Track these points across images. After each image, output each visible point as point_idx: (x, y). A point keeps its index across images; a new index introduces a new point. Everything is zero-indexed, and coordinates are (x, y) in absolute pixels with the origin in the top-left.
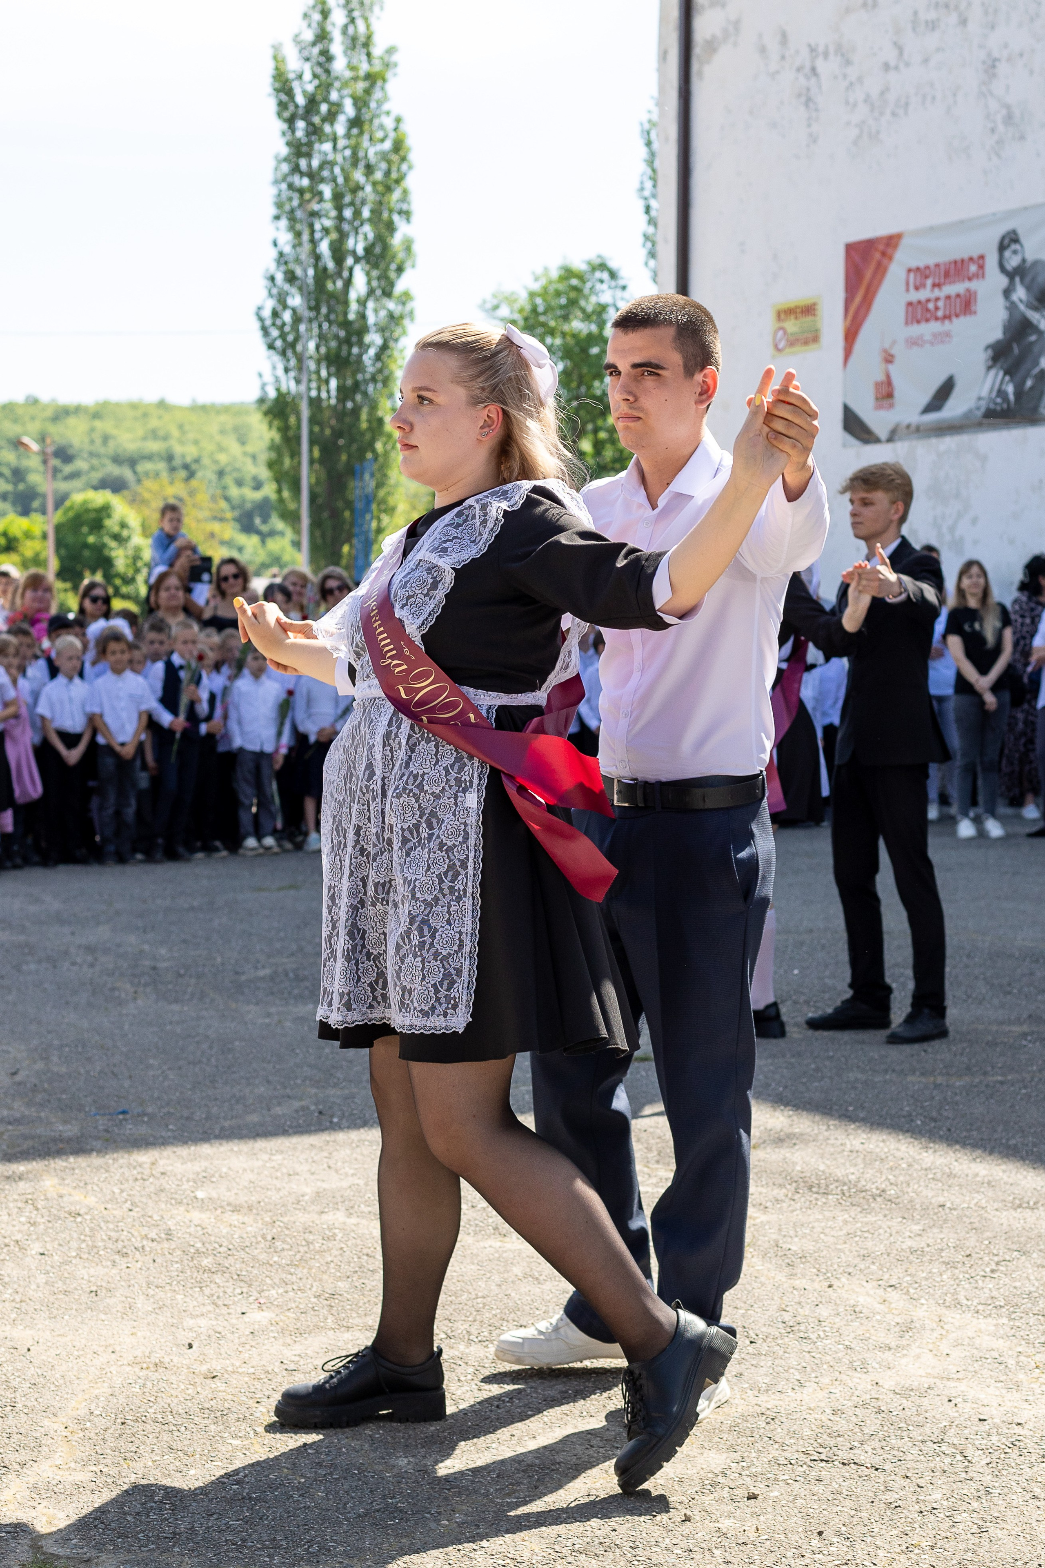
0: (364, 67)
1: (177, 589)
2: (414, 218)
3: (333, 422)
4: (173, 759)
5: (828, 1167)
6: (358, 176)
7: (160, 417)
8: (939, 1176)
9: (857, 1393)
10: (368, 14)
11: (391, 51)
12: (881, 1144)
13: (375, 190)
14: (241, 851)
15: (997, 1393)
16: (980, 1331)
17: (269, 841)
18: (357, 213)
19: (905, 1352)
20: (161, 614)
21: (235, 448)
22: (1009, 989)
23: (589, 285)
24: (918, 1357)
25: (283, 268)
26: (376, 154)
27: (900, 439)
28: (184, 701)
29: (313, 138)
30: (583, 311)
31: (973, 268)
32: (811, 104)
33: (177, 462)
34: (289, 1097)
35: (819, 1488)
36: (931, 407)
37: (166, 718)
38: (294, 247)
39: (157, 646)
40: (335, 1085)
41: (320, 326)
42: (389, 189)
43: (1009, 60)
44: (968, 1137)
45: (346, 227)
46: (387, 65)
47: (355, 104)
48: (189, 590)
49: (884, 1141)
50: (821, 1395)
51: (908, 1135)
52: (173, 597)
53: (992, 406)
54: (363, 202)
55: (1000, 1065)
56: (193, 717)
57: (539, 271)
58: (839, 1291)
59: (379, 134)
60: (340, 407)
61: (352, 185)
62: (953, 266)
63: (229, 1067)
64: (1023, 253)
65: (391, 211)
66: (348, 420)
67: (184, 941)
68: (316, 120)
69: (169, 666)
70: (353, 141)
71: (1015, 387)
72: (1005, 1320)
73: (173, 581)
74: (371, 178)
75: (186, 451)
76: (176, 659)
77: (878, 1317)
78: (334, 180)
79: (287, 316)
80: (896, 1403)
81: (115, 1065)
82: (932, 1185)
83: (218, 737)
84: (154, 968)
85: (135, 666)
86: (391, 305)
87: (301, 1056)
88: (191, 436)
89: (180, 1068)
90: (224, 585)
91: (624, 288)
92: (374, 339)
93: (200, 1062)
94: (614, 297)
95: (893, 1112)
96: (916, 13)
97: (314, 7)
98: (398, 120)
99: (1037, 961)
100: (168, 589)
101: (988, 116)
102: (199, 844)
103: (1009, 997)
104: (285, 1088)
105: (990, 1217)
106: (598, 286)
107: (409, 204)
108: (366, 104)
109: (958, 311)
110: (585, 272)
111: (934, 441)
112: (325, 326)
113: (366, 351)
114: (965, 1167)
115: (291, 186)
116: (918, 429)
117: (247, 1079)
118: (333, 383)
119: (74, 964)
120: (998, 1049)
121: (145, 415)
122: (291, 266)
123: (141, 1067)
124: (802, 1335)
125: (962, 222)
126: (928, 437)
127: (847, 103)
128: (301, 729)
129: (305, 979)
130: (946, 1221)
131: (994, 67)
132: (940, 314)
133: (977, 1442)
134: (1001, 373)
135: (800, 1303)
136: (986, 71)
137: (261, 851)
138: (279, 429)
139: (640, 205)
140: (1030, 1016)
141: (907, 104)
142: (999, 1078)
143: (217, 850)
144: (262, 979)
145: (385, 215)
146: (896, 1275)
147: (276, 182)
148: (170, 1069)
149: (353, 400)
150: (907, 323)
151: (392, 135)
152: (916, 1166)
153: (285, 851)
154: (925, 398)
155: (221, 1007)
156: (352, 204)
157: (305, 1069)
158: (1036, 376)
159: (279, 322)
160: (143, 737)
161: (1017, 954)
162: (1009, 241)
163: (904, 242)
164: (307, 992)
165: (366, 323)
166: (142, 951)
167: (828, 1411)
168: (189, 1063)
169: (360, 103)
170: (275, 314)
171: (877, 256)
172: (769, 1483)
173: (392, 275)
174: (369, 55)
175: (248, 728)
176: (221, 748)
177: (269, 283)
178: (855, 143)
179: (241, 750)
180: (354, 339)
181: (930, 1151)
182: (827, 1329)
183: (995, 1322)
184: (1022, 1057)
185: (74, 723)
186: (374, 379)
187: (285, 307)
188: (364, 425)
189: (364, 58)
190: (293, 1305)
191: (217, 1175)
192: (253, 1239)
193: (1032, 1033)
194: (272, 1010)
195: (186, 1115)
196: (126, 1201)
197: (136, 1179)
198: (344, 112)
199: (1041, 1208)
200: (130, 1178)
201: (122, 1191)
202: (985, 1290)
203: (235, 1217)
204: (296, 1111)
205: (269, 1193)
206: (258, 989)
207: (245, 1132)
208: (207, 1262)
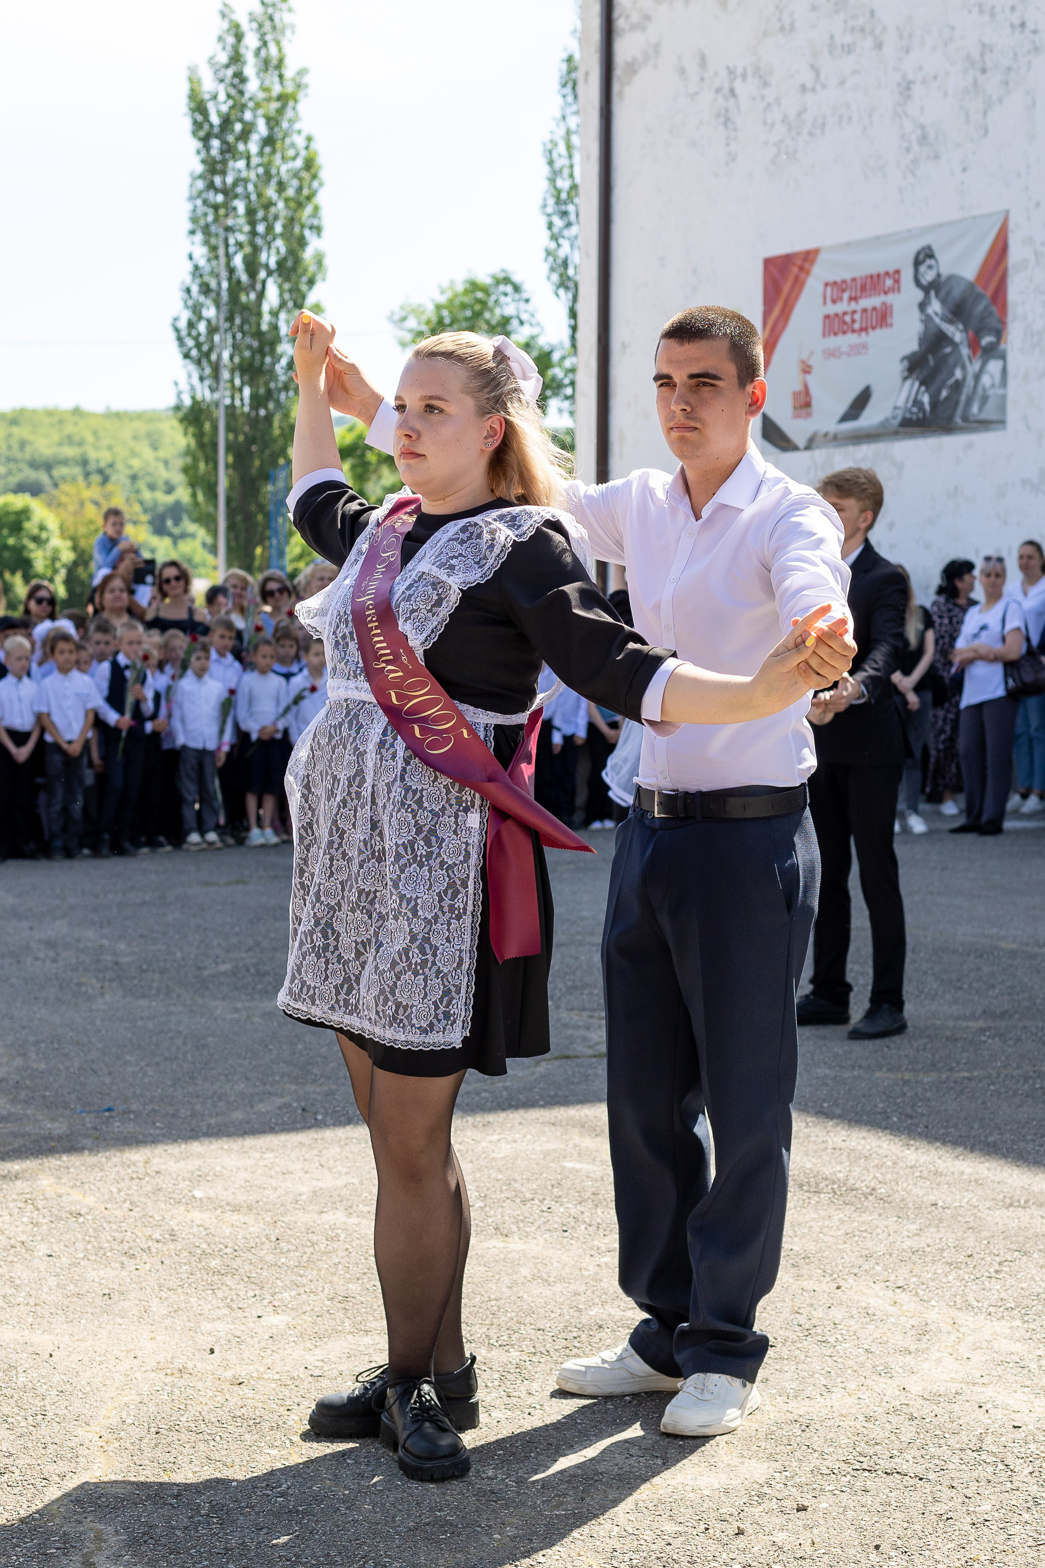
0: (277, 89)
1: (121, 590)
2: (324, 233)
3: (247, 429)
4: (119, 756)
5: (815, 1164)
6: (271, 192)
7: (76, 424)
8: (925, 1173)
9: (886, 1399)
10: (280, 37)
11: (302, 72)
12: (863, 1142)
13: (287, 206)
14: (185, 846)
15: (1026, 1398)
16: (996, 1333)
17: (212, 836)
18: (270, 228)
19: (925, 1356)
20: (105, 615)
21: (148, 453)
22: (959, 984)
23: (493, 298)
24: (939, 1361)
25: (198, 281)
26: (288, 171)
27: (818, 447)
28: (130, 700)
29: (228, 156)
30: (488, 322)
31: (889, 282)
32: (729, 125)
33: (92, 467)
34: (270, 1093)
35: (867, 1499)
37: (112, 717)
38: (209, 260)
39: (102, 646)
40: (314, 1081)
41: (234, 337)
42: (300, 205)
43: (923, 82)
44: (947, 1134)
45: (259, 241)
46: (299, 86)
47: (268, 123)
48: (132, 592)
49: (864, 1138)
50: (851, 1400)
51: (888, 1131)
52: (118, 599)
53: (908, 415)
54: (276, 217)
55: (964, 1061)
56: (138, 715)
57: (445, 284)
58: (848, 1292)
59: (291, 153)
60: (253, 414)
61: (264, 200)
62: (869, 280)
63: (205, 1064)
64: (938, 267)
65: (303, 226)
66: (261, 426)
67: (142, 936)
68: (231, 139)
69: (115, 666)
70: (266, 159)
71: (931, 397)
72: (1018, 1323)
73: (117, 583)
74: (283, 195)
75: (100, 456)
76: (122, 659)
77: (892, 1320)
78: (248, 196)
79: (202, 327)
80: (927, 1409)
81: (93, 1062)
82: (921, 1183)
83: (163, 735)
84: (116, 963)
85: (81, 666)
87: (275, 1052)
88: (105, 442)
89: (157, 1064)
90: (166, 587)
91: (527, 301)
92: (286, 349)
93: (176, 1058)
94: (518, 310)
95: (868, 1109)
96: (832, 37)
97: (228, 30)
98: (309, 139)
99: (981, 956)
100: (112, 591)
101: (903, 136)
102: (143, 839)
103: (960, 992)
104: (265, 1084)
105: (983, 1216)
106: (503, 299)
107: (320, 219)
108: (278, 123)
109: (874, 323)
110: (490, 286)
111: (851, 449)
112: (239, 336)
113: (278, 360)
114: (949, 1164)
115: (205, 202)
116: (835, 437)
117: (226, 1075)
118: (247, 391)
119: (37, 959)
120: (959, 1045)
121: (61, 422)
122: (206, 279)
123: (119, 1063)
124: (820, 1338)
125: (878, 238)
126: (846, 445)
127: (765, 123)
128: (244, 727)
129: (265, 974)
130: (941, 1220)
131: (909, 89)
132: (857, 326)
133: (1016, 1451)
134: (917, 384)
135: (812, 1305)
136: (901, 93)
137: (204, 846)
138: (194, 435)
139: (543, 222)
141: (824, 124)
143: (161, 845)
144: (225, 974)
145: (297, 230)
146: (902, 1275)
147: (191, 198)
148: (147, 1065)
149: (266, 408)
150: (824, 335)
151: (303, 153)
152: (901, 1164)
153: (227, 846)
154: (842, 407)
155: (188, 1002)
156: (265, 219)
157: (281, 1065)
158: (951, 386)
159: (194, 333)
160: (90, 734)
161: (961, 950)
162: (924, 256)
163: (821, 257)
164: (270, 987)
165: (278, 334)
166: (101, 946)
167: (861, 1418)
168: (166, 1060)
169: (272, 122)
170: (191, 325)
171: (795, 270)
172: (817, 1493)
173: (304, 287)
174: (281, 76)
175: (190, 727)
176: (166, 746)
177: (186, 296)
178: (773, 162)
179: (184, 747)
180: (267, 349)
181: (913, 1149)
183: (1009, 1324)
184: (985, 1053)
185: (23, 721)
186: (286, 388)
187: (200, 318)
188: (276, 432)
189: (276, 79)
190: (308, 1308)
191: (211, 1174)
192: (257, 1240)
193: (989, 1029)
194: (239, 1005)
195: (171, 1112)
196: (125, 1201)
197: (132, 1179)
198: (257, 132)
199: (1033, 1207)
200: (126, 1177)
201: (120, 1191)
202: (993, 1291)
203: (236, 1217)
204: (279, 1108)
205: (266, 1192)
206: (222, 984)
207: (232, 1130)
208: (215, 1263)
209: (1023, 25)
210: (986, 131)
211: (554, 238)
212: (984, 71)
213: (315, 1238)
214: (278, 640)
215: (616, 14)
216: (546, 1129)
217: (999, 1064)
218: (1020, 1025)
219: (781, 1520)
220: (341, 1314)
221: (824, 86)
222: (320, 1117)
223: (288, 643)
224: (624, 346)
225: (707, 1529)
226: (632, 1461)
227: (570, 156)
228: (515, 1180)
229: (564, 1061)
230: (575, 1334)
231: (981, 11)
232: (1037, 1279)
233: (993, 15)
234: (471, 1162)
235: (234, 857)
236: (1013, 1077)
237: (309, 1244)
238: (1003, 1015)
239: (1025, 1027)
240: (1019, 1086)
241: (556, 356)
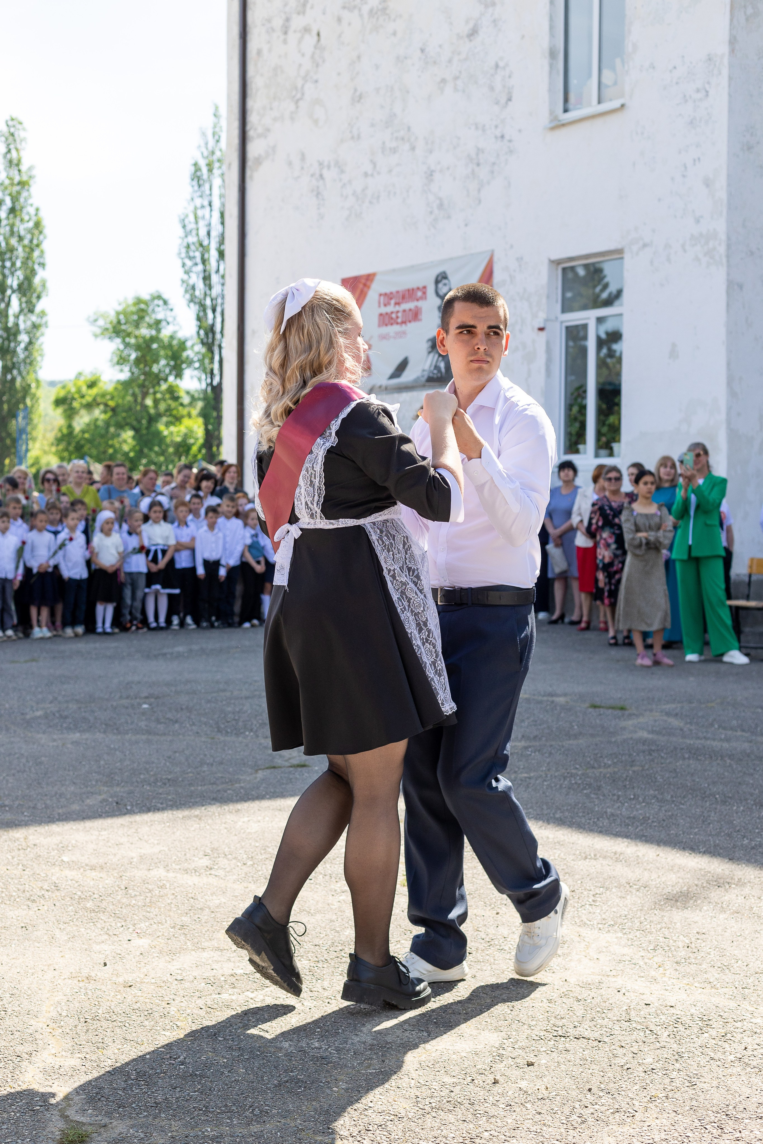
0: (17, 178)
2: (47, 267)
10: (18, 147)
11: (32, 168)
13: (24, 251)
15: (645, 985)
16: (609, 942)
17: (9, 632)
18: (13, 264)
23: (151, 308)
26: (24, 229)
30: (147, 323)
31: (419, 294)
32: (320, 196)
34: (92, 793)
35: (570, 1056)
36: (393, 376)
42: (32, 250)
43: (441, 171)
45: (5, 272)
46: (30, 177)
47: (12, 200)
53: (431, 375)
54: (17, 258)
59: (26, 218)
61: (10, 247)
62: (407, 293)
63: (45, 774)
64: (450, 285)
65: (33, 263)
66: (8, 385)
70: (10, 222)
71: (446, 364)
74: (22, 243)
86: (34, 318)
87: (87, 766)
89: (14, 775)
91: (172, 310)
92: (24, 338)
93: (25, 771)
94: (166, 315)
96: (384, 143)
98: (37, 210)
101: (428, 204)
104: (87, 787)
106: (156, 309)
107: (44, 258)
108: (18, 199)
109: (410, 318)
110: (149, 301)
113: (19, 345)
116: (386, 388)
117: (60, 781)
125: (412, 267)
127: (342, 195)
129: (66, 717)
131: (431, 175)
132: (399, 320)
134: (437, 356)
135: (485, 925)
136: (427, 178)
139: (179, 263)
140: (523, 736)
141: (378, 197)
142: (526, 775)
145: (30, 265)
148: (7, 775)
149: (12, 374)
150: (379, 326)
151: (34, 219)
153: (19, 638)
154: (391, 370)
155: (22, 735)
156: (11, 259)
157: (94, 774)
162: (441, 278)
163: (377, 278)
165: (19, 329)
167: (545, 1000)
168: (18, 772)
169: (15, 198)
172: (536, 1053)
173: (34, 300)
174: (19, 171)
178: (347, 219)
180: (12, 338)
182: (512, 943)
186: (24, 361)
188: (18, 389)
190: (160, 934)
191: (70, 845)
192: (113, 889)
193: (530, 747)
194: (55, 737)
195: (32, 806)
196: (18, 864)
197: (19, 849)
198: (6, 204)
199: (601, 859)
200: (15, 848)
201: (13, 858)
202: (597, 914)
203: (94, 874)
204: (101, 802)
205: (109, 857)
206: (40, 724)
207: (75, 816)
208: (89, 905)
209: (502, 137)
210: (480, 201)
211: (187, 272)
212: (478, 165)
213: (150, 887)
214: (49, 510)
215: (248, 127)
216: (276, 813)
217: (544, 769)
218: (548, 744)
219: (518, 1073)
220: (182, 937)
221: (379, 173)
222: (129, 808)
223: (55, 511)
224: (254, 332)
225: (473, 1080)
226: (407, 1034)
227: (197, 222)
228: (268, 847)
229: (272, 770)
230: (340, 948)
231: (477, 128)
232: (621, 905)
233: (484, 130)
234: (236, 835)
235: (25, 645)
236: (555, 777)
237: (147, 891)
238: (535, 737)
239: (551, 746)
240: (562, 781)
241: (189, 344)
